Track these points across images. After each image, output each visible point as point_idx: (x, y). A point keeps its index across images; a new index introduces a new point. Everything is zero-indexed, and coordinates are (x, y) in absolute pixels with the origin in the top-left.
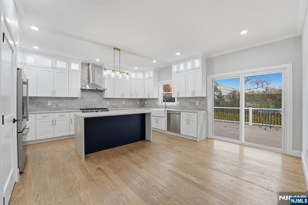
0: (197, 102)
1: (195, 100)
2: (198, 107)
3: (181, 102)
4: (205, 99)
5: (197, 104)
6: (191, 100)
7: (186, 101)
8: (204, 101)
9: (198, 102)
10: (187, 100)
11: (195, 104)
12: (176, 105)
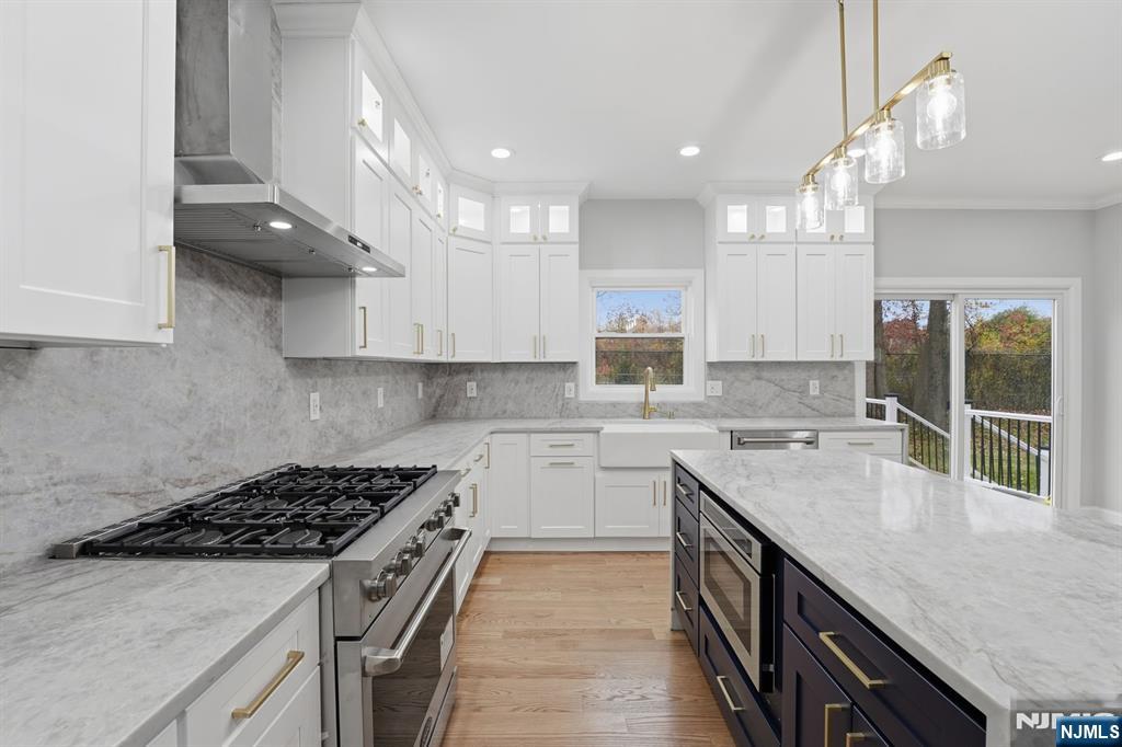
0: (811, 382)
1: (804, 375)
2: (816, 403)
3: (732, 383)
4: (846, 372)
5: (811, 393)
6: (782, 375)
7: (759, 378)
8: (845, 379)
9: (817, 382)
10: (766, 374)
11: (803, 390)
12: (701, 398)
